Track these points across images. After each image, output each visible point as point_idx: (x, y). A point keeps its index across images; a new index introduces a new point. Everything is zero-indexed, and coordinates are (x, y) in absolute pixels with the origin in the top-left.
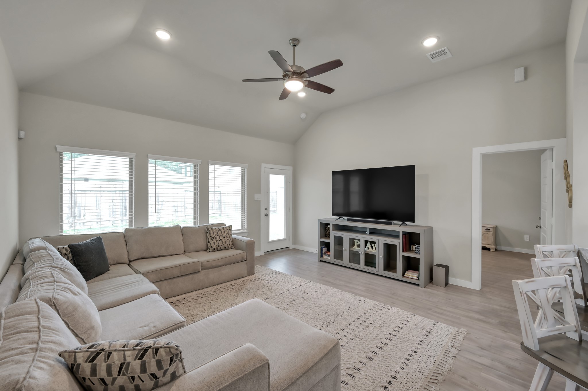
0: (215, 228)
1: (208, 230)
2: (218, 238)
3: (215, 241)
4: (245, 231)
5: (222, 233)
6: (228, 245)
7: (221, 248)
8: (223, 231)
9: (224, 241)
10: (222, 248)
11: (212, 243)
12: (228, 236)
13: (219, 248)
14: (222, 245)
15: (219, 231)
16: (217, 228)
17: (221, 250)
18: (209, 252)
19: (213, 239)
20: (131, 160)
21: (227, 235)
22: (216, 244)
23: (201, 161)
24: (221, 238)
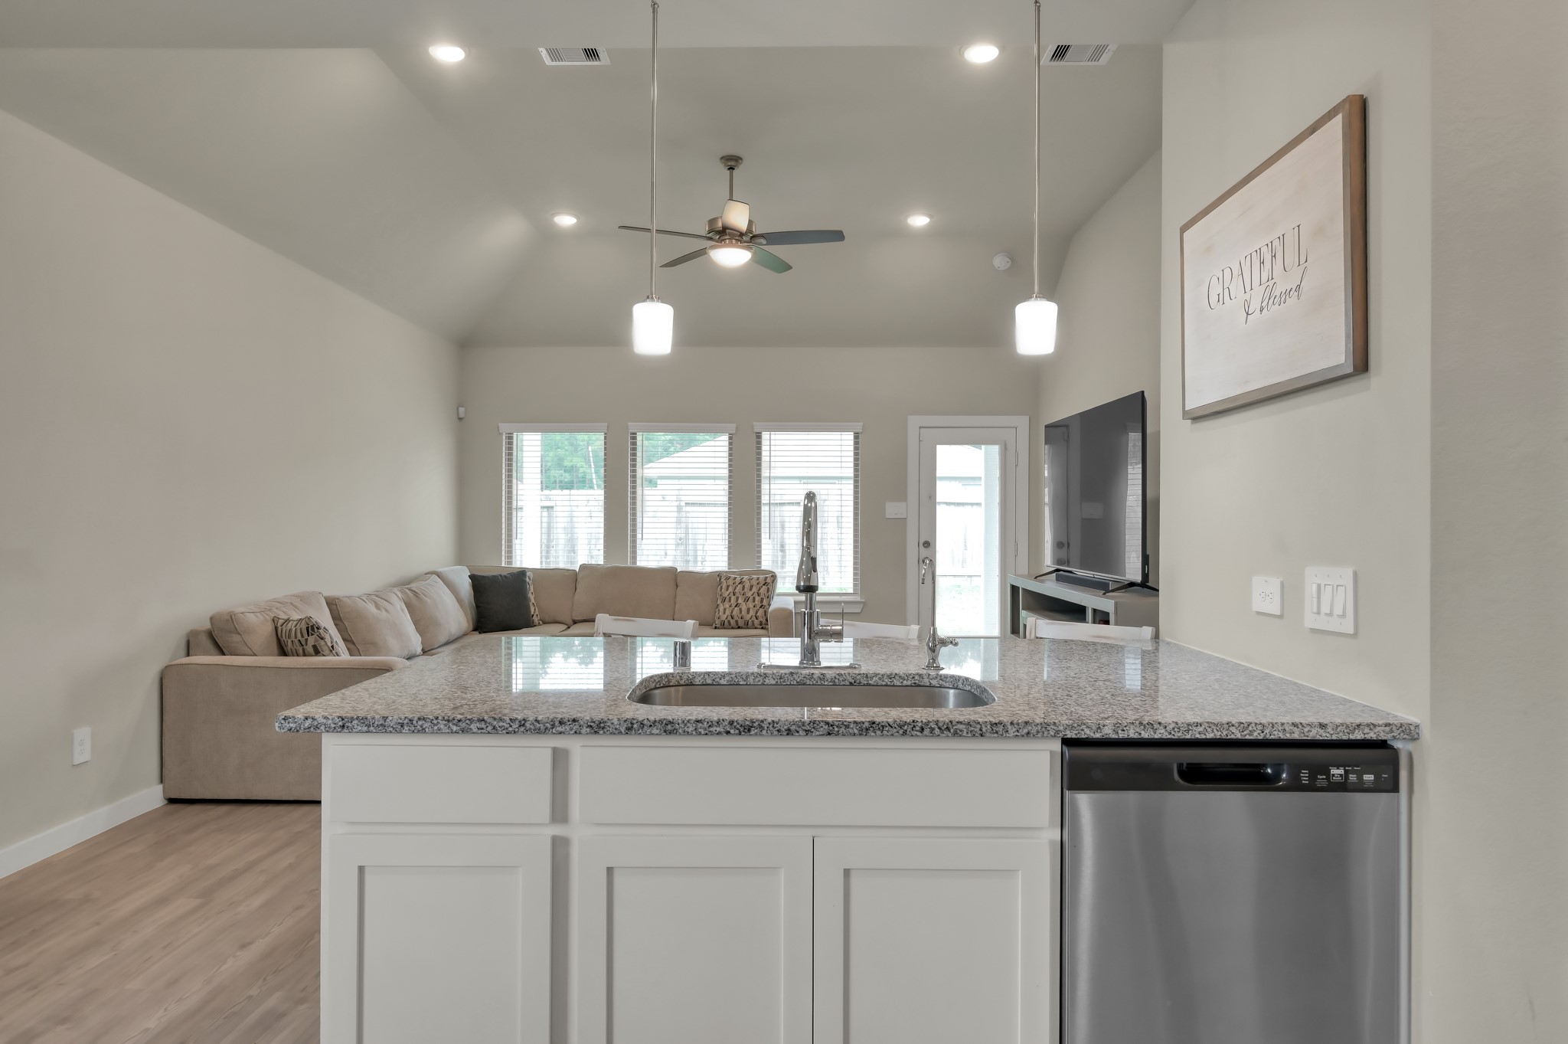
0: (735, 578)
1: (720, 580)
2: (733, 599)
3: (727, 605)
4: (861, 599)
5: (743, 590)
6: (754, 618)
7: (737, 621)
8: (747, 585)
9: (744, 608)
10: (741, 623)
11: (721, 608)
12: (758, 599)
13: (733, 622)
14: (740, 616)
15: (739, 586)
17: (739, 628)
18: (716, 628)
19: (724, 600)
20: (607, 438)
21: (756, 595)
22: (728, 612)
23: (734, 425)
24: (740, 601)
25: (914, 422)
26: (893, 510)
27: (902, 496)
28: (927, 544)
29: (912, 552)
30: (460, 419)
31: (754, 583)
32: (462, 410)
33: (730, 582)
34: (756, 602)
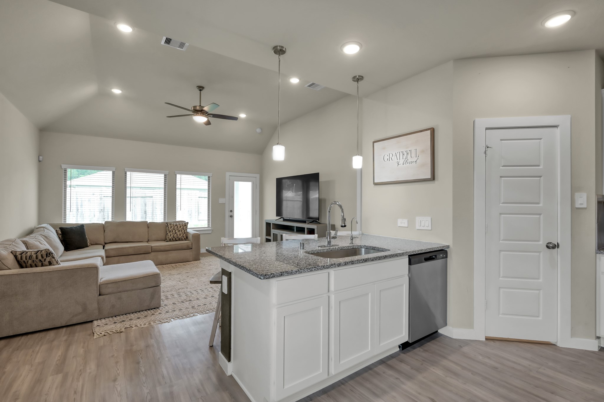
0: (173, 224)
1: (167, 225)
2: (174, 231)
3: (171, 233)
4: (210, 229)
5: (177, 228)
6: (182, 237)
7: (176, 239)
8: (179, 226)
9: (178, 234)
10: (177, 239)
11: (169, 234)
12: (183, 230)
13: (174, 239)
14: (177, 237)
15: (176, 226)
16: (175, 224)
17: (176, 241)
18: (167, 241)
19: (170, 232)
20: (113, 173)
22: (172, 236)
23: (168, 171)
24: (176, 232)
25: (228, 174)
26: (221, 201)
27: (224, 196)
28: (231, 211)
29: (227, 214)
30: (39, 161)
31: (181, 225)
32: (41, 157)
33: (172, 225)
34: (183, 232)
